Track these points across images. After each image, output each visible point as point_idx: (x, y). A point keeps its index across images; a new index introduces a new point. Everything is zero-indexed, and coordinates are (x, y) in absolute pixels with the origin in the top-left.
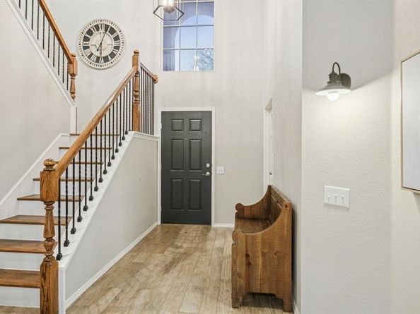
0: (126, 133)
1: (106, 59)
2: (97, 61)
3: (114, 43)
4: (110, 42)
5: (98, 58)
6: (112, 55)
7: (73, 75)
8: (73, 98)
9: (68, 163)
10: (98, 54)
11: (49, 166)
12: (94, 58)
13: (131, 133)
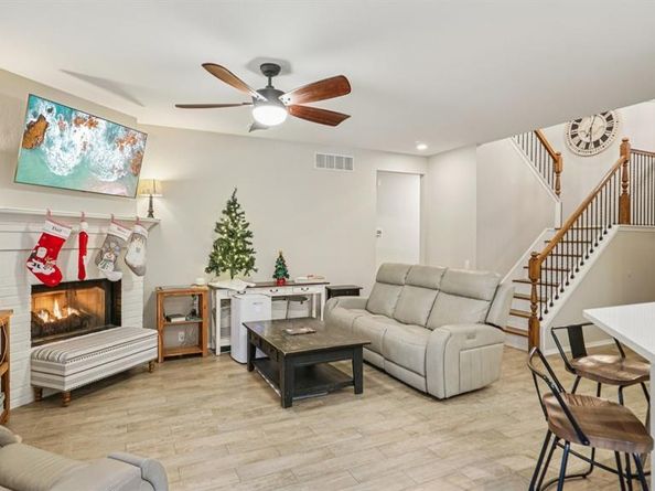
0: (610, 227)
1: (597, 144)
2: (587, 147)
3: (606, 125)
4: (602, 124)
5: (588, 144)
6: (604, 138)
7: (558, 173)
8: (558, 194)
9: (547, 254)
10: (587, 140)
11: (534, 256)
12: (583, 145)
13: (615, 227)
